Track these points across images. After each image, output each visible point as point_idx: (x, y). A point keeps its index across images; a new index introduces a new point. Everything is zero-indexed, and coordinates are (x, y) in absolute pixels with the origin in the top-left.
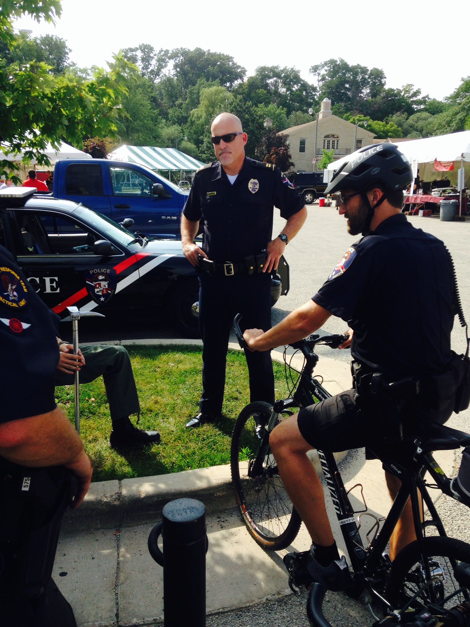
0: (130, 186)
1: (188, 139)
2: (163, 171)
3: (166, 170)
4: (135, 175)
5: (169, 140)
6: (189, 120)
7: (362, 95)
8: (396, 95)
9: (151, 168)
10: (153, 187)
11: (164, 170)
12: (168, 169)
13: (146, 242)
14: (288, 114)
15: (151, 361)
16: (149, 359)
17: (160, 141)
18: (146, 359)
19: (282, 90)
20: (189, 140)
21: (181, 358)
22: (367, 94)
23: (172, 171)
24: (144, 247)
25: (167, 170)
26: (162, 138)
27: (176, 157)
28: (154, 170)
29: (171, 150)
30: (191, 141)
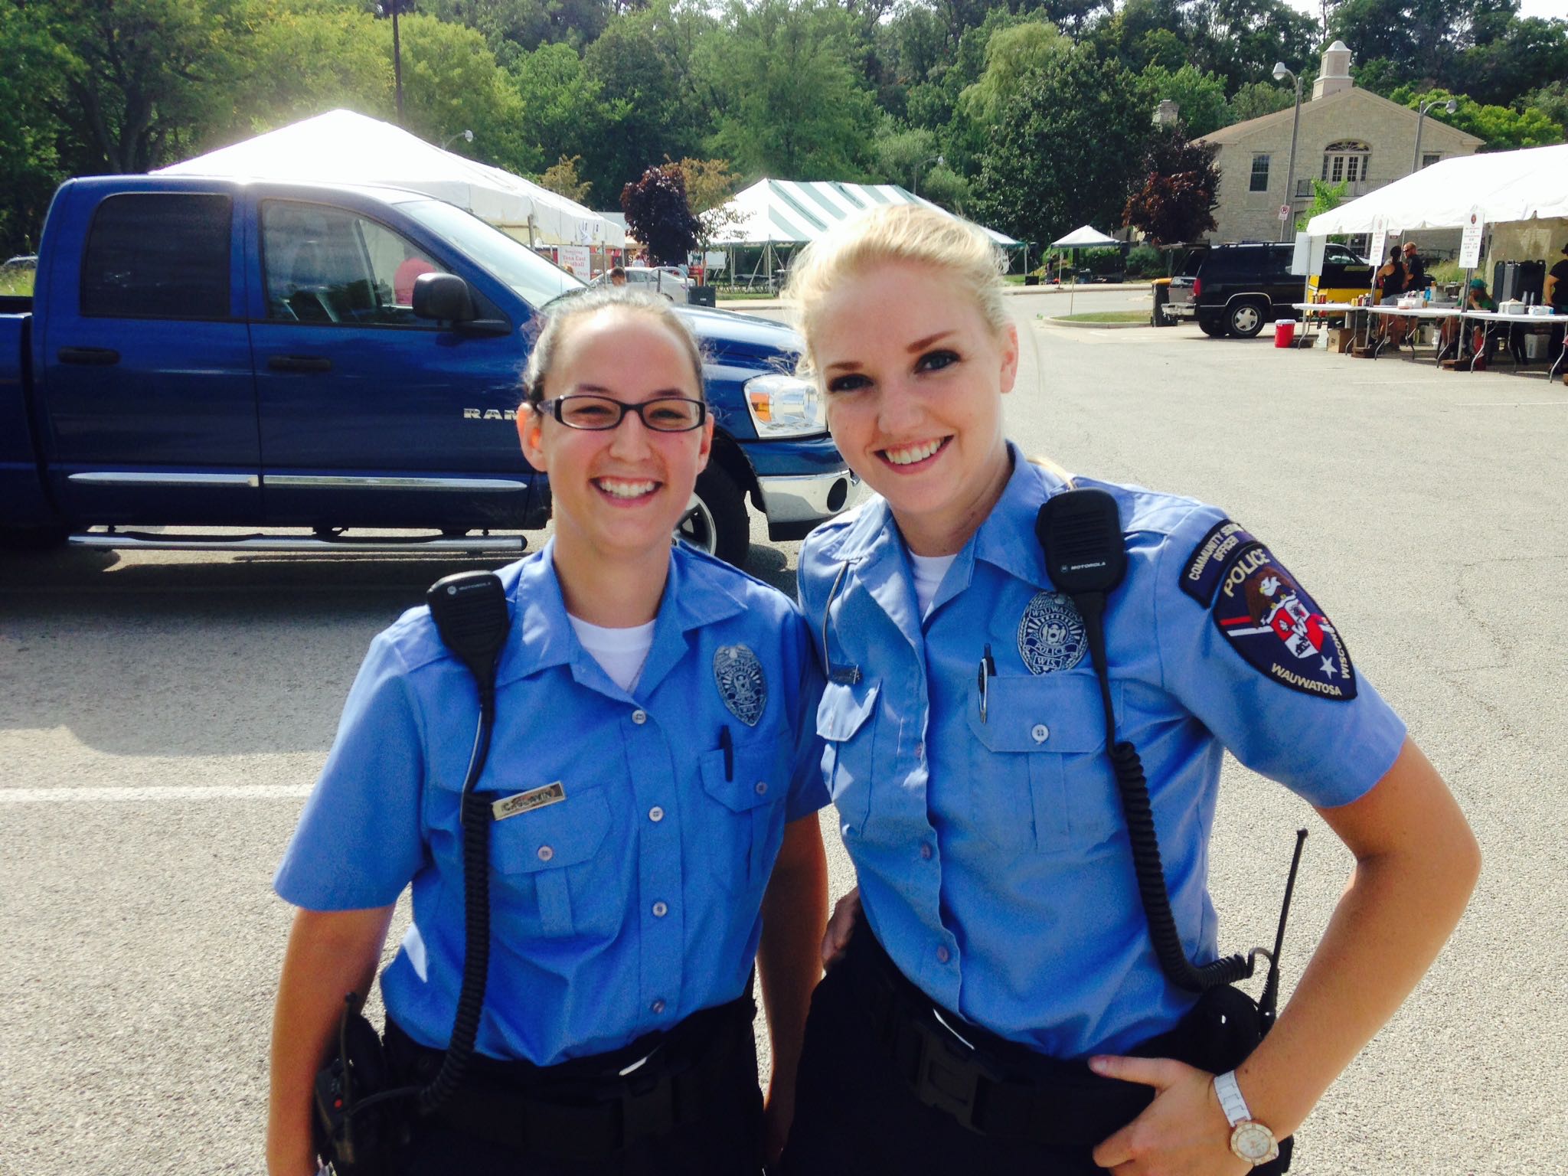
1: (947, 162)
5: (898, 166)
6: (955, 113)
7: (1449, 38)
8: (1549, 37)
14: (1231, 90)
17: (876, 169)
19: (1220, 30)
20: (951, 165)
22: (1466, 36)
26: (879, 160)
29: (887, 190)
30: (956, 168)
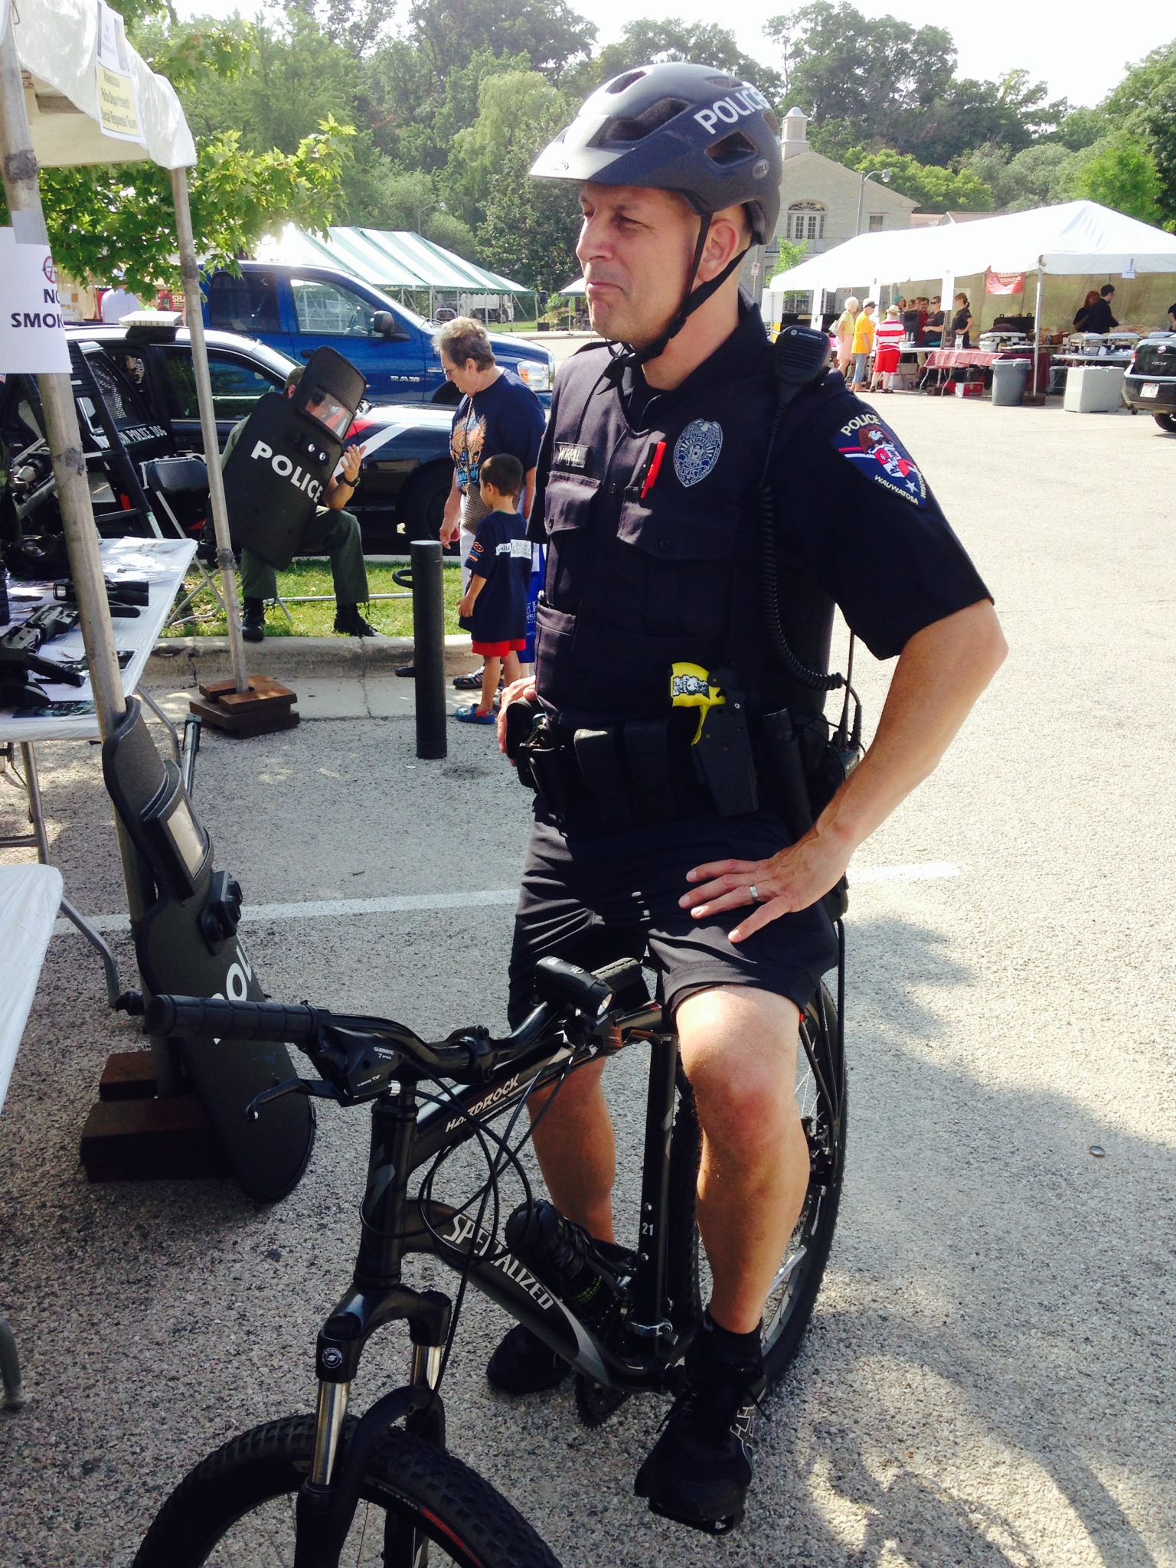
1: (447, 207)
3: (394, 286)
5: (399, 210)
6: (451, 157)
7: (897, 96)
8: (983, 98)
10: (373, 318)
11: (389, 286)
17: (377, 212)
20: (452, 210)
22: (911, 95)
23: (409, 289)
25: (397, 289)
26: (380, 203)
29: (406, 238)
30: (457, 214)
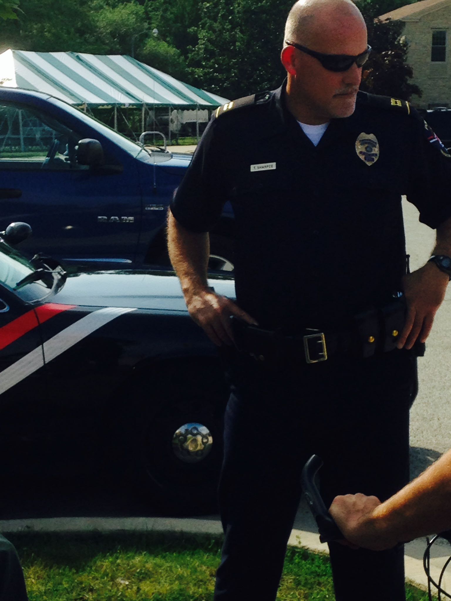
0: (19, 144)
1: (159, 33)
2: (101, 107)
3: (108, 105)
4: (33, 118)
5: (114, 37)
9: (71, 102)
10: (77, 147)
11: (103, 105)
12: (110, 104)
13: (60, 277)
15: (70, 574)
16: (67, 569)
17: (92, 39)
18: (59, 568)
20: (163, 36)
21: (147, 565)
23: (123, 107)
24: (56, 291)
25: (110, 107)
26: (96, 32)
27: (131, 76)
28: (78, 105)
29: (119, 60)
30: (168, 39)
